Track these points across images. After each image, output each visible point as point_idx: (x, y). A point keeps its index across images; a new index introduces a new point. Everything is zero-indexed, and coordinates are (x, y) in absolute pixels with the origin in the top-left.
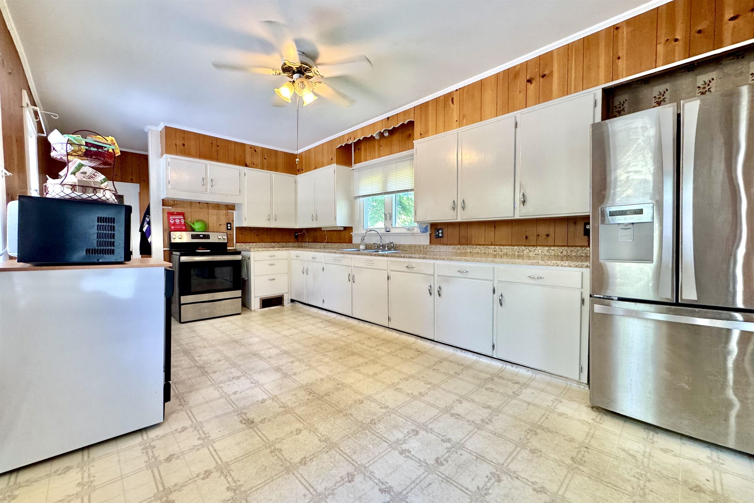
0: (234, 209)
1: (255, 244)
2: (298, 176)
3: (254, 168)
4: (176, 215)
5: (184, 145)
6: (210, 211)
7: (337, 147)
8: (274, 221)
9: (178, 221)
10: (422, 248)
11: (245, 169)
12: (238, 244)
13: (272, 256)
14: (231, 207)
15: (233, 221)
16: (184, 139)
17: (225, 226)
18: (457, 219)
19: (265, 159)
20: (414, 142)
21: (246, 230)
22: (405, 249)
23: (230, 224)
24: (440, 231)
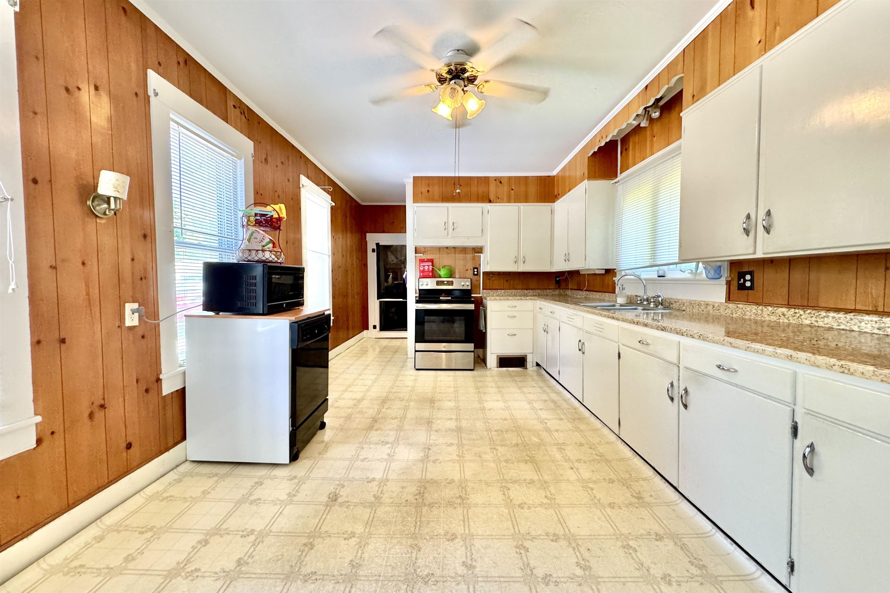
0: (481, 253)
1: (503, 291)
2: (555, 203)
3: (499, 203)
4: (426, 262)
5: (428, 191)
6: (457, 255)
7: (590, 155)
8: (522, 263)
9: (426, 268)
10: (710, 308)
11: (487, 206)
12: (485, 291)
13: (512, 307)
14: (479, 250)
15: (480, 265)
16: (428, 185)
17: (472, 271)
18: (754, 253)
19: (512, 189)
20: (681, 114)
21: (494, 275)
22: (684, 308)
23: (477, 268)
24: (748, 277)
